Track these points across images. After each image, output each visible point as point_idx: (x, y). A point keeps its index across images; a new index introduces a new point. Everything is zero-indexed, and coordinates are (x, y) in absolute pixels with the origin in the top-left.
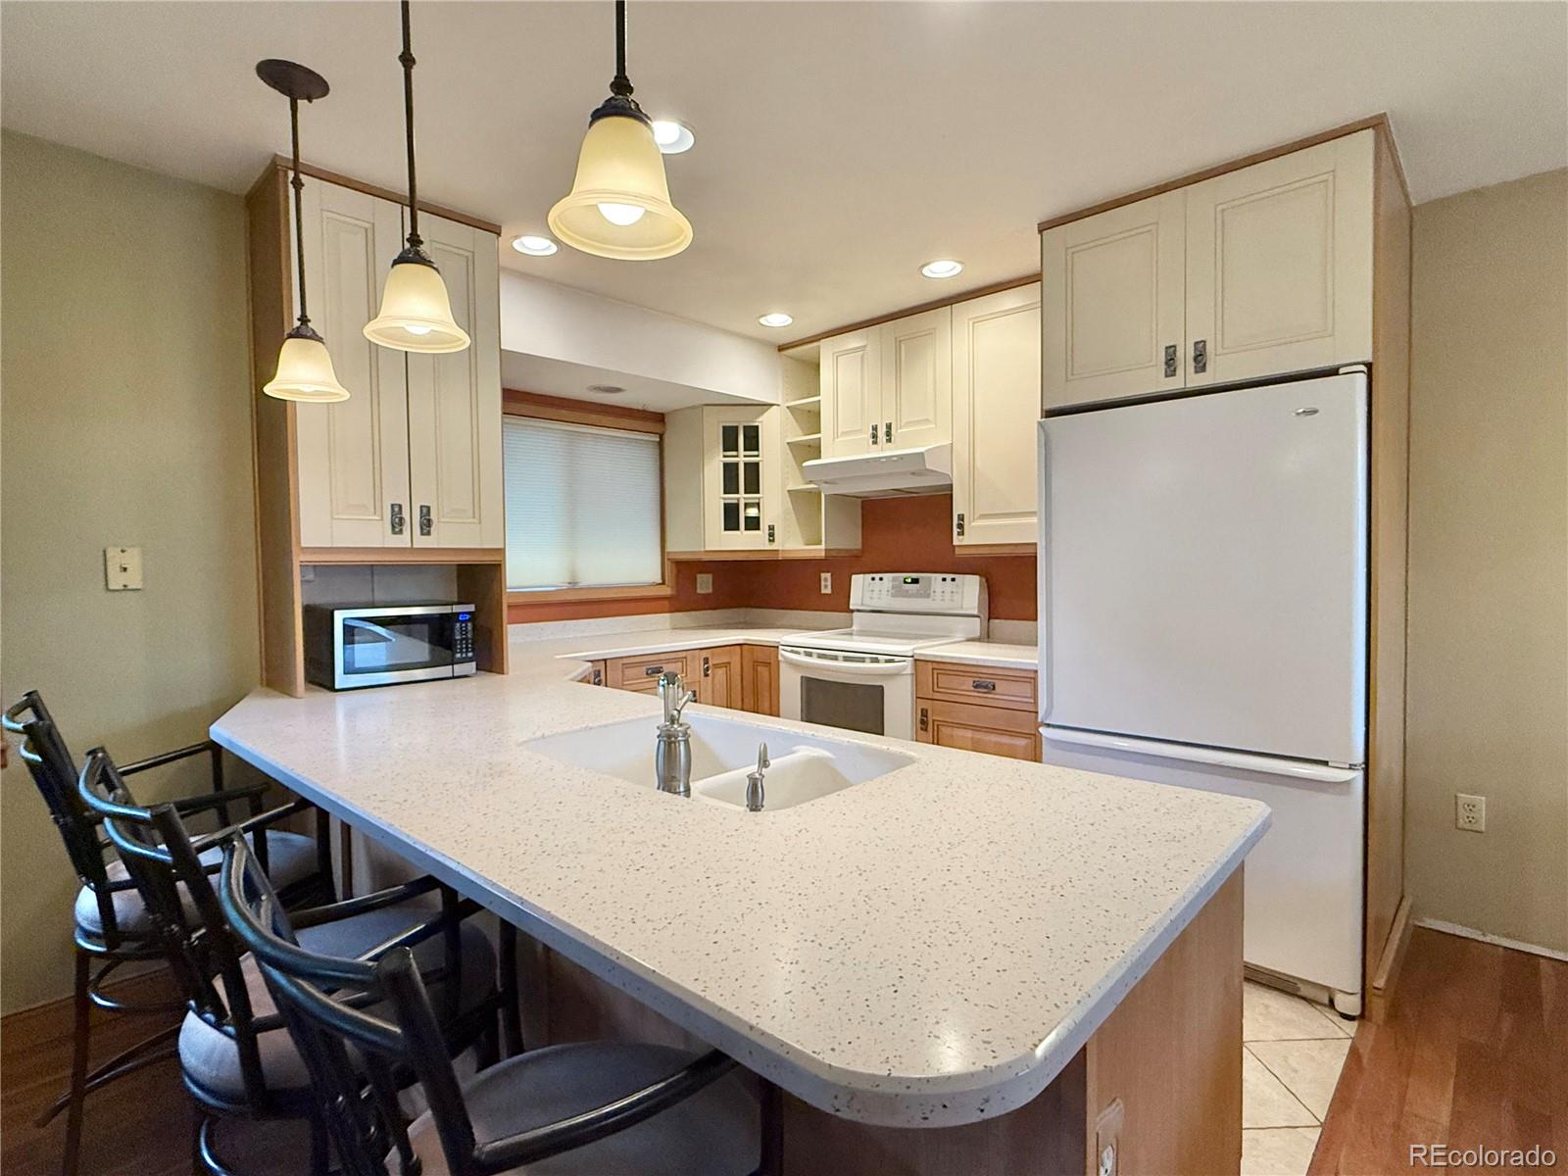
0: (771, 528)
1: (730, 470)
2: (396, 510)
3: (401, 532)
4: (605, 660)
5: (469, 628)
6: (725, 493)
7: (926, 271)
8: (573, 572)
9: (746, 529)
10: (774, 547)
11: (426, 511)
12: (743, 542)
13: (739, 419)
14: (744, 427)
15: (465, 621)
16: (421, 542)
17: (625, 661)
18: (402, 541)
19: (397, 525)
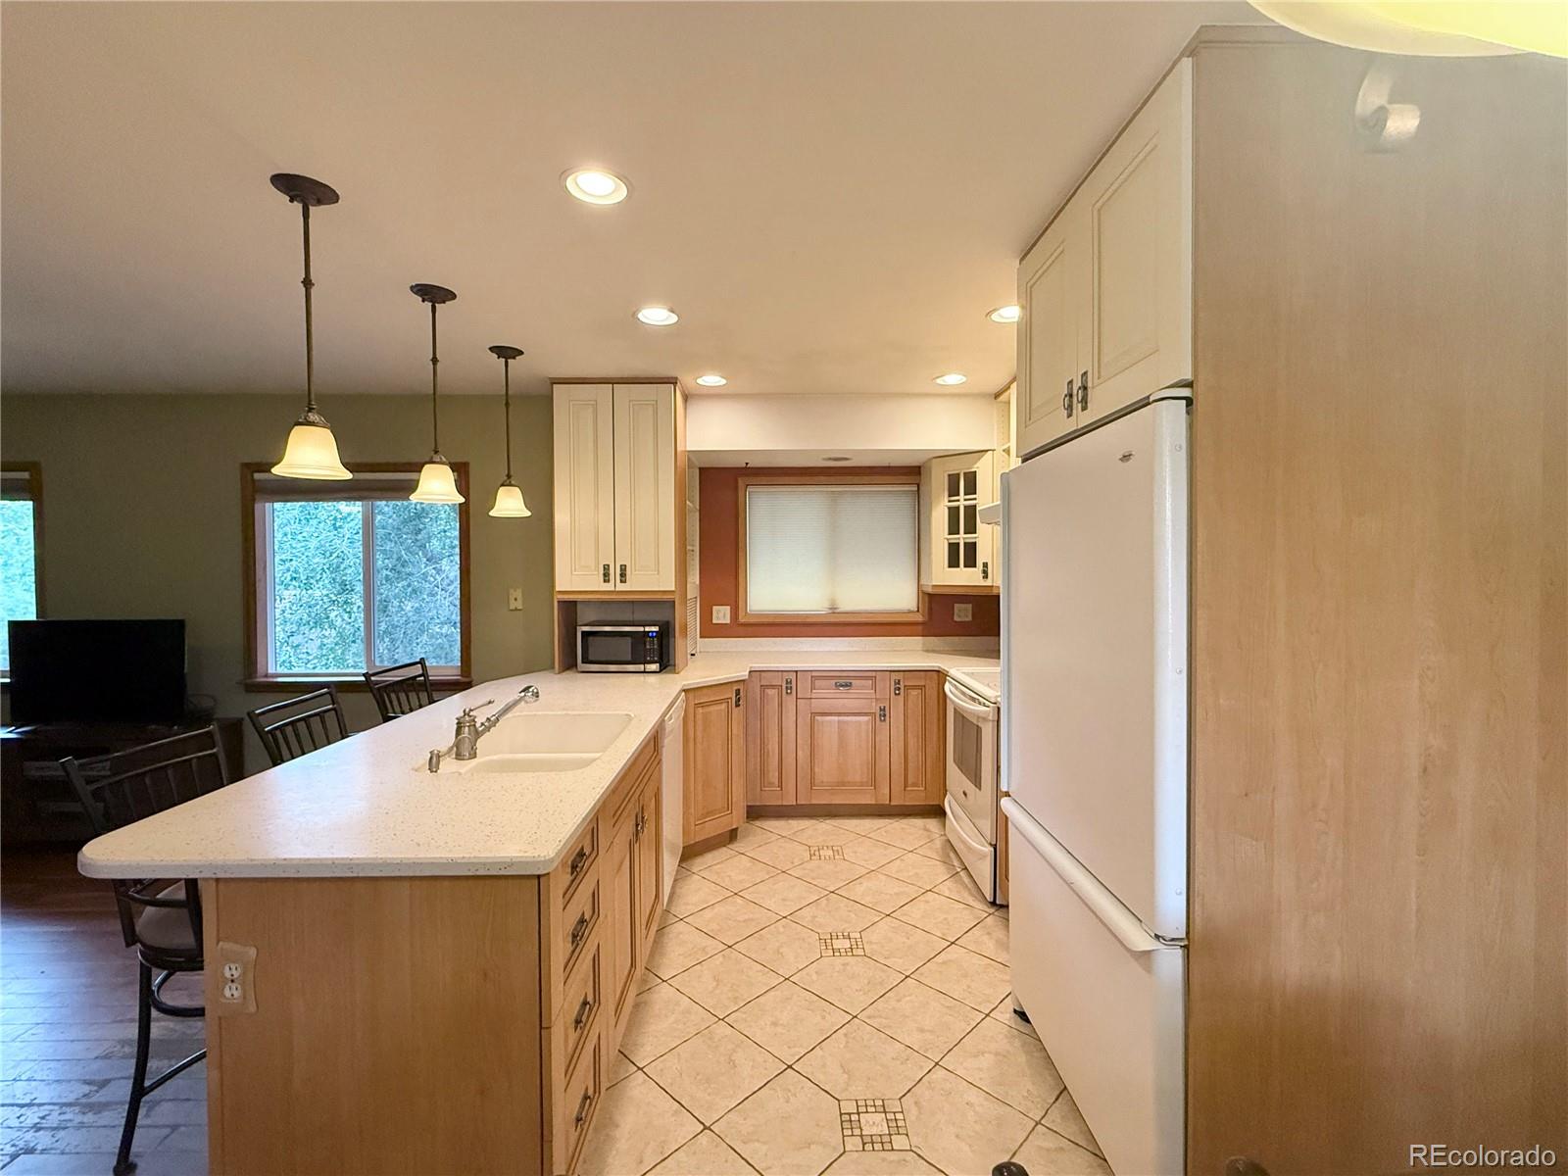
0: (985, 565)
1: (953, 513)
2: (606, 568)
3: (609, 581)
4: (796, 672)
5: (656, 642)
6: (949, 534)
7: (995, 317)
8: (833, 601)
9: (965, 566)
10: (988, 583)
11: (623, 568)
12: (964, 577)
13: (959, 467)
14: (965, 473)
15: (652, 637)
16: (621, 587)
17: (814, 674)
18: (609, 587)
19: (606, 578)
